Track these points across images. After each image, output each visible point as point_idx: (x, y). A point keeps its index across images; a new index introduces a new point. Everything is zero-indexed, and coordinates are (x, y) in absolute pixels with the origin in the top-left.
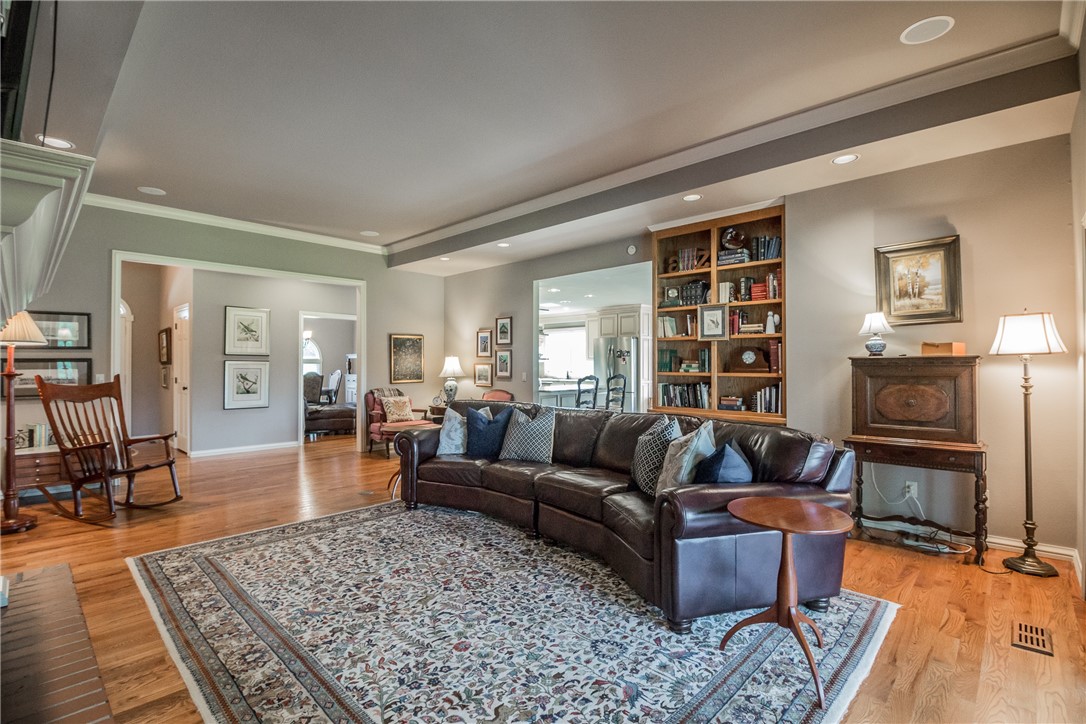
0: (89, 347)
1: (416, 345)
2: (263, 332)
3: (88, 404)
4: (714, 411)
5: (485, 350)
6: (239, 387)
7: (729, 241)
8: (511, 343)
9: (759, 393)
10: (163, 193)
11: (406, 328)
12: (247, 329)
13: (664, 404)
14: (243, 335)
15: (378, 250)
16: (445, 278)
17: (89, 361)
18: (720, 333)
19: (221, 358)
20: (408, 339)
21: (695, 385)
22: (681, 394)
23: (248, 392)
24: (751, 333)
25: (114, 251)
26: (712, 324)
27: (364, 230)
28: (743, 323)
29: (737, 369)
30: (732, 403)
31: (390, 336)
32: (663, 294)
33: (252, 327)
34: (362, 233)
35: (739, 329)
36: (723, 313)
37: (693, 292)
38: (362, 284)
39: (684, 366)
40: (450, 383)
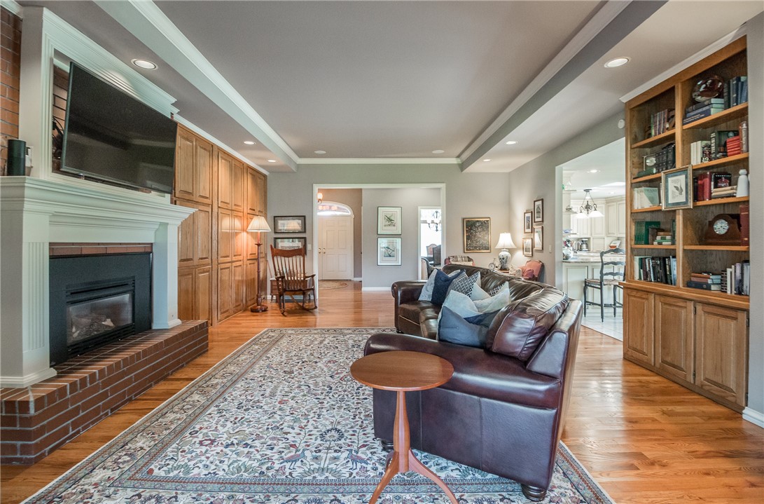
0: (305, 232)
1: (485, 225)
2: (398, 221)
3: (290, 259)
4: (679, 288)
5: (529, 228)
6: (385, 253)
7: (702, 94)
8: (543, 221)
9: (729, 270)
10: (324, 152)
11: (476, 213)
12: (390, 220)
13: (640, 278)
14: (387, 223)
15: (454, 161)
16: (510, 173)
17: (305, 238)
18: (685, 201)
19: (376, 236)
20: (478, 221)
21: (664, 259)
22: (654, 268)
23: (390, 256)
24: (722, 197)
25: (314, 185)
26: (676, 190)
27: (436, 150)
28: (716, 187)
29: (710, 241)
30: (703, 280)
31: (464, 219)
32: (641, 163)
33: (392, 218)
34: (433, 152)
35: (711, 193)
36: (686, 177)
37: (665, 158)
38: (443, 186)
39: (658, 238)
40: (505, 254)
